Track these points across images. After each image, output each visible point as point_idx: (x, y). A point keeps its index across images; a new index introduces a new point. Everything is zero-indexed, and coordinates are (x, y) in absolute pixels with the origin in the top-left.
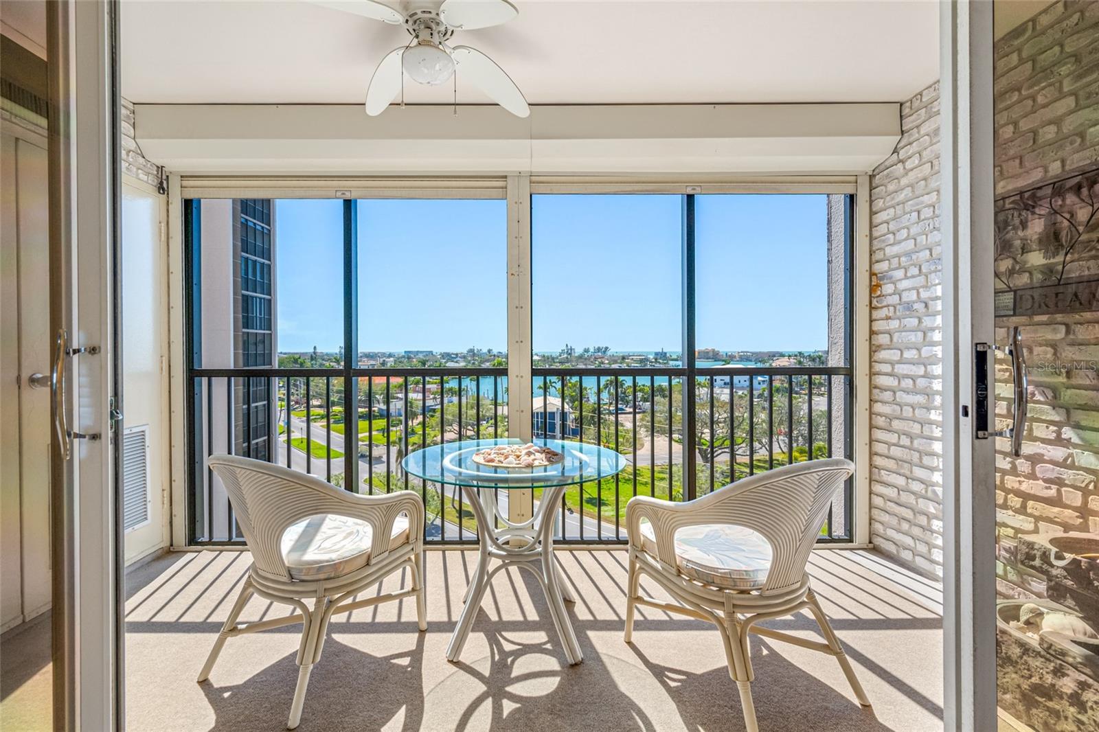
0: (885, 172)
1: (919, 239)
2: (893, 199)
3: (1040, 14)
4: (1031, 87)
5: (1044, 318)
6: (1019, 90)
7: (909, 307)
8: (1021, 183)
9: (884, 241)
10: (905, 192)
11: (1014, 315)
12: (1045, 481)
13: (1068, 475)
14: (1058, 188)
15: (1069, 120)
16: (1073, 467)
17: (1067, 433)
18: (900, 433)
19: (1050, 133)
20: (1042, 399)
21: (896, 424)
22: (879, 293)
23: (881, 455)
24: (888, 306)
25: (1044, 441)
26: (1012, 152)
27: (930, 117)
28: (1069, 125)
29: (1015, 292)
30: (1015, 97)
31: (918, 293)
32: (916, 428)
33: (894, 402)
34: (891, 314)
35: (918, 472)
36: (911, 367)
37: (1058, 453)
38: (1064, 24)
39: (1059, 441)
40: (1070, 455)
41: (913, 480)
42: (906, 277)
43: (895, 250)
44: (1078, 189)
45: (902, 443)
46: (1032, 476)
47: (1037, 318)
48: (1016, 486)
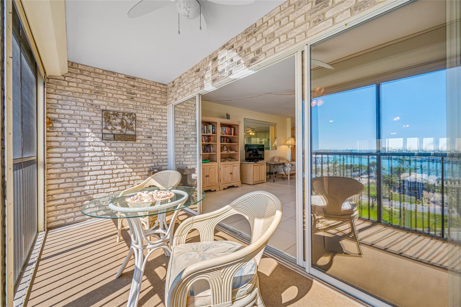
0: (57, 80)
1: (76, 111)
2: (61, 92)
3: (119, 74)
4: (117, 88)
5: (120, 141)
6: (114, 87)
7: (71, 134)
8: (114, 109)
9: (55, 106)
10: (69, 93)
11: (114, 140)
12: (120, 177)
13: (126, 175)
14: (124, 114)
15: (125, 101)
16: (127, 172)
17: (126, 166)
18: (65, 179)
19: (121, 101)
20: (120, 159)
21: (63, 176)
22: (51, 126)
23: (53, 190)
24: (57, 131)
25: (120, 169)
26: (111, 100)
27: (81, 74)
28: (126, 102)
29: (114, 135)
30: (112, 88)
31: (75, 129)
32: (76, 175)
33: (63, 167)
34: (59, 135)
35: (76, 189)
36: (73, 154)
37: (124, 170)
38: (125, 80)
39: (124, 168)
40: (126, 170)
41: (74, 192)
42: (69, 123)
43: (62, 111)
44: (127, 115)
45: (67, 181)
46: (118, 177)
47: (118, 141)
48: (114, 181)
